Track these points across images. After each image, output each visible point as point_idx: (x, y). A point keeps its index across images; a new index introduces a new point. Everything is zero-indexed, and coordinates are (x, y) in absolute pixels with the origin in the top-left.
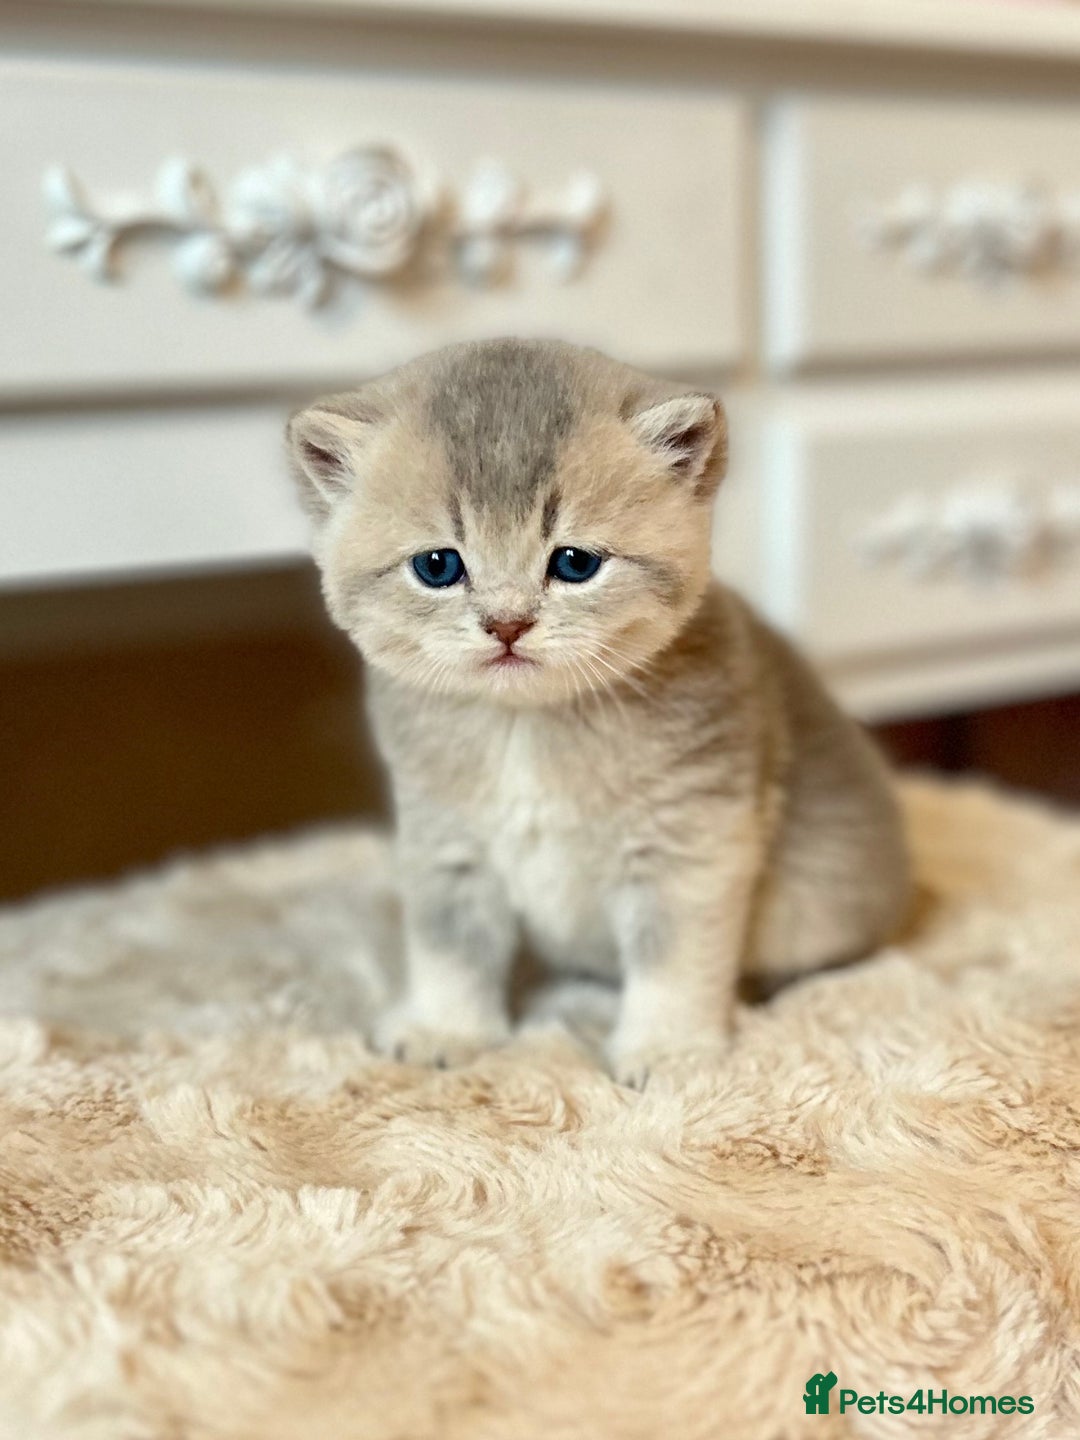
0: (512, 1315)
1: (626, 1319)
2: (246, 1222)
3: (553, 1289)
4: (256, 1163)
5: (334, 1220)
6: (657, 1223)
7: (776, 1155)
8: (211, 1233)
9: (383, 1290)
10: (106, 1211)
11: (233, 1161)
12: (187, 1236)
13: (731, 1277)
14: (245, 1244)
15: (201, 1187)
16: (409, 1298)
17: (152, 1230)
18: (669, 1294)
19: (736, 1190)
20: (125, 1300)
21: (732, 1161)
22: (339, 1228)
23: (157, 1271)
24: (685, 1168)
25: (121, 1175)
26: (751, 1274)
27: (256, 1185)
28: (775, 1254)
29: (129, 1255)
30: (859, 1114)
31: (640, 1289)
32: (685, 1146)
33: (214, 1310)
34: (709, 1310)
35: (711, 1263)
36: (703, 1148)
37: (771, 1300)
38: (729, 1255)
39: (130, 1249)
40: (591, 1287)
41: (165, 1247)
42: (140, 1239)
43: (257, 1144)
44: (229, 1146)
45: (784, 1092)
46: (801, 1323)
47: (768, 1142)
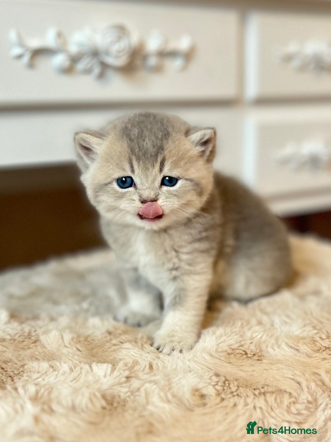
0: (161, 404)
1: (198, 406)
2: (74, 374)
3: (174, 396)
4: (78, 355)
5: (104, 374)
6: (208, 375)
7: (246, 354)
8: (63, 378)
9: (119, 396)
10: (29, 371)
11: (70, 355)
12: (55, 379)
13: (232, 393)
14: (74, 381)
15: (60, 363)
16: (128, 399)
17: (43, 377)
18: (212, 398)
19: (234, 365)
20: (35, 399)
21: (232, 356)
22: (105, 376)
23: (45, 390)
24: (217, 358)
25: (34, 359)
26: (239, 392)
27: (78, 362)
28: (246, 385)
29: (36, 384)
30: (273, 341)
31: (203, 396)
32: (217, 351)
33: (64, 402)
34: (225, 403)
35: (226, 388)
36: (222, 352)
37: (245, 400)
38: (231, 386)
39: (36, 383)
40: (187, 395)
41: (48, 382)
42: (40, 380)
43: (78, 350)
44: (69, 350)
45: (248, 334)
46: (255, 408)
47: (244, 349)
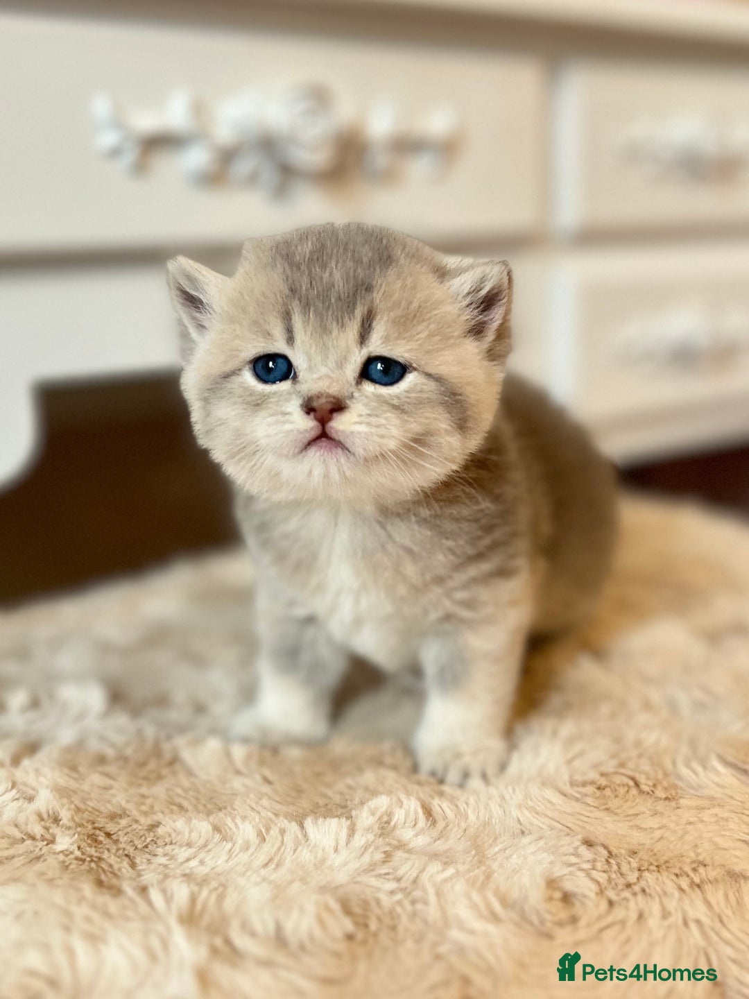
0: (479, 925)
1: (560, 924)
2: (268, 849)
3: (504, 901)
4: (270, 798)
5: (333, 844)
6: (569, 845)
7: (637, 784)
8: (244, 857)
9: (378, 901)
10: (167, 840)
11: (252, 796)
12: (227, 861)
13: (629, 886)
14: (272, 866)
15: (233, 820)
16: (399, 909)
17: (202, 855)
18: (589, 903)
19: (617, 814)
20: (190, 919)
21: (608, 792)
22: (336, 850)
23: (211, 892)
24: (577, 800)
25: (175, 808)
26: (643, 883)
27: (270, 814)
28: (657, 866)
29: (188, 877)
30: (684, 749)
31: (567, 898)
32: (573, 784)
33: (259, 927)
34: (619, 913)
35: (614, 876)
36: (584, 784)
37: (661, 904)
38: (625, 868)
39: (187, 871)
40: (533, 900)
41: (213, 869)
42: (193, 863)
43: (268, 781)
44: (248, 782)
45: (631, 735)
46: (686, 923)
47: (630, 773)
